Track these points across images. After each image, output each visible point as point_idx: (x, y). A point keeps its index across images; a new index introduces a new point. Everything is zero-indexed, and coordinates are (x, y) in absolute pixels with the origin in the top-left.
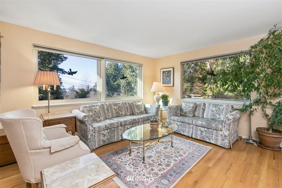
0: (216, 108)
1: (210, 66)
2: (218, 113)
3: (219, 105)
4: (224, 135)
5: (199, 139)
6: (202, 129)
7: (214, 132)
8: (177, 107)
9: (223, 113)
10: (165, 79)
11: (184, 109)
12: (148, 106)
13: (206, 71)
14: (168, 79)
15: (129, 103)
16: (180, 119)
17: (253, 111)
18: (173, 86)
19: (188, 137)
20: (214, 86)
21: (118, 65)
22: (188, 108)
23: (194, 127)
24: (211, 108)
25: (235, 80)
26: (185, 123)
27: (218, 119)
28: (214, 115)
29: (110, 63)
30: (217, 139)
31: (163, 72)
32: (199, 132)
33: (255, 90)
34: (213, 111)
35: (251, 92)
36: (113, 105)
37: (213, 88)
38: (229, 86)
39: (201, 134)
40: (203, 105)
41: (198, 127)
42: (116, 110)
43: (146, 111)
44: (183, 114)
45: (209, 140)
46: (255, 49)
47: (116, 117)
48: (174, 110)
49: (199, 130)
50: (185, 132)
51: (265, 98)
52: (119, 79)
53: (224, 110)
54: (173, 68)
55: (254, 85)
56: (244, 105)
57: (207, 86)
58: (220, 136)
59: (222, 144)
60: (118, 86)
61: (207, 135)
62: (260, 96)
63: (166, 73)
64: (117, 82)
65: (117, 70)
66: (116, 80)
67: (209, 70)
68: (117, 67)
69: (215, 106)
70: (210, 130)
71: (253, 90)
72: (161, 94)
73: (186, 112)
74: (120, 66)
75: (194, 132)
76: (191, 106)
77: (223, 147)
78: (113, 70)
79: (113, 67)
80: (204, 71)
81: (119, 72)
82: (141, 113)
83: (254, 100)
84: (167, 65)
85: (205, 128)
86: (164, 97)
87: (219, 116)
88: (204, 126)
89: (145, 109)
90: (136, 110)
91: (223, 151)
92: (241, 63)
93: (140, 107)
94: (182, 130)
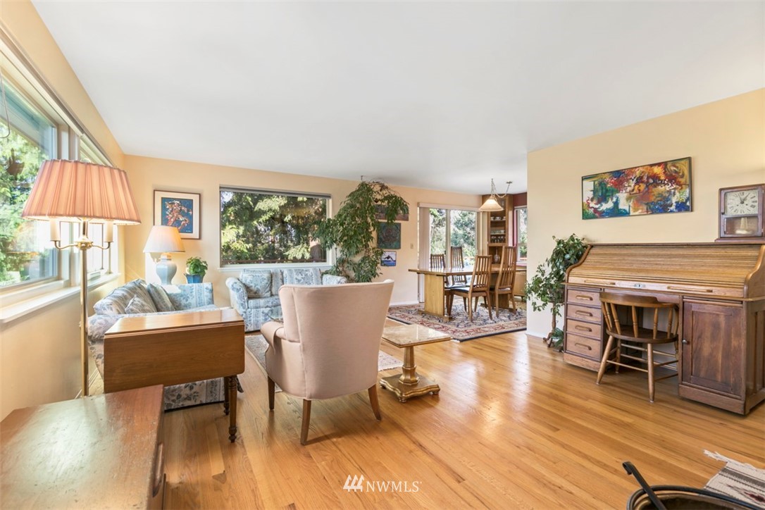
10: (172, 220)
14: (180, 219)
18: (200, 238)
22: (261, 282)
40: (279, 273)
44: (252, 294)
54: (200, 195)
63: (173, 203)
69: (300, 273)
76: (264, 277)
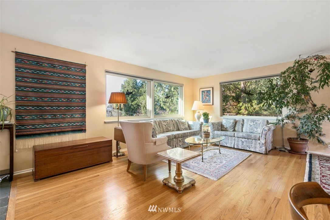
0: (254, 123)
1: (244, 85)
2: (255, 127)
3: (256, 120)
4: (261, 143)
5: (240, 148)
6: (243, 140)
7: (253, 142)
8: (218, 123)
9: (260, 127)
10: (205, 98)
11: (225, 125)
12: (191, 123)
13: (240, 90)
14: (207, 98)
15: (175, 121)
16: (223, 133)
17: (284, 124)
18: (213, 105)
19: (231, 148)
20: (249, 105)
21: (137, 82)
22: (229, 124)
23: (236, 139)
24: (249, 123)
25: (269, 99)
26: (228, 136)
27: (256, 132)
28: (252, 129)
29: (127, 80)
30: (256, 147)
31: (202, 91)
32: (240, 143)
33: (285, 106)
34: (251, 126)
35: (283, 109)
36: (162, 122)
37: (248, 106)
38: (264, 103)
39: (242, 144)
40: (242, 121)
41: (239, 138)
42: (165, 126)
43: (189, 127)
45: (249, 149)
46: (284, 74)
47: (166, 132)
48: (216, 126)
49: (240, 141)
50: (228, 144)
51: (294, 113)
52: (138, 99)
53: (261, 124)
54: (213, 88)
55: (284, 102)
56: (277, 119)
57: (242, 105)
58: (258, 144)
59: (260, 151)
60: (137, 106)
61: (247, 144)
62: (290, 112)
63: (205, 92)
64: (136, 102)
65: (135, 88)
66: (135, 99)
67: (242, 88)
68: (136, 84)
69: (253, 122)
70: (250, 140)
71: (284, 106)
72: (202, 112)
73: (227, 128)
74: (139, 84)
75: (236, 143)
76: (231, 122)
77: (261, 153)
78: (131, 88)
79: (131, 85)
80: (238, 90)
81: (138, 90)
82: (186, 129)
83: (285, 115)
84: (207, 85)
85: (245, 139)
86: (205, 115)
87: (257, 129)
88: (245, 137)
89: (188, 125)
90: (182, 126)
91: (261, 156)
92: (274, 85)
93: (184, 123)
94: (225, 142)
